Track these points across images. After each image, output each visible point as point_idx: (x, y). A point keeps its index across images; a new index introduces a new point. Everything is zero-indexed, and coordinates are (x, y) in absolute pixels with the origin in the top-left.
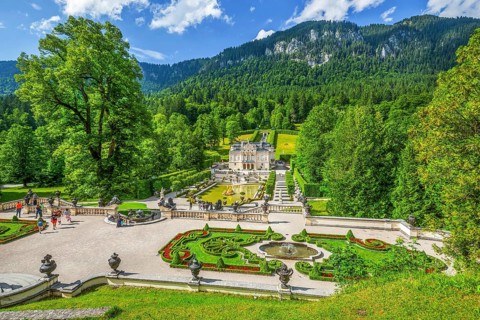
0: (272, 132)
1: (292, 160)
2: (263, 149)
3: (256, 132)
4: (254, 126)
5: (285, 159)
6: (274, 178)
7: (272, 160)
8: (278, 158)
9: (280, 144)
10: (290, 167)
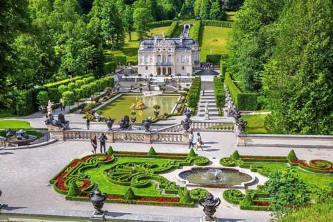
0: (196, 24)
1: (222, 62)
2: (184, 47)
3: (174, 23)
4: (171, 16)
5: (213, 61)
6: (198, 85)
7: (196, 63)
8: (203, 59)
9: (207, 41)
10: (220, 71)
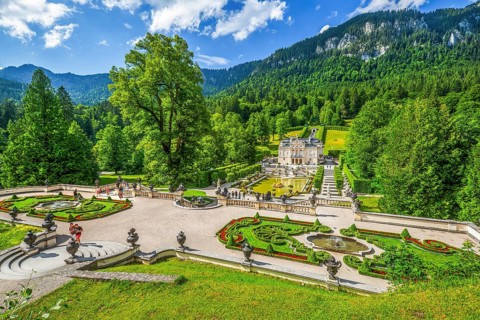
0: (321, 128)
1: (341, 156)
2: (312, 145)
3: (305, 128)
4: (303, 123)
5: (334, 155)
6: (322, 173)
7: (321, 156)
8: (326, 153)
9: (329, 140)
10: (339, 163)
